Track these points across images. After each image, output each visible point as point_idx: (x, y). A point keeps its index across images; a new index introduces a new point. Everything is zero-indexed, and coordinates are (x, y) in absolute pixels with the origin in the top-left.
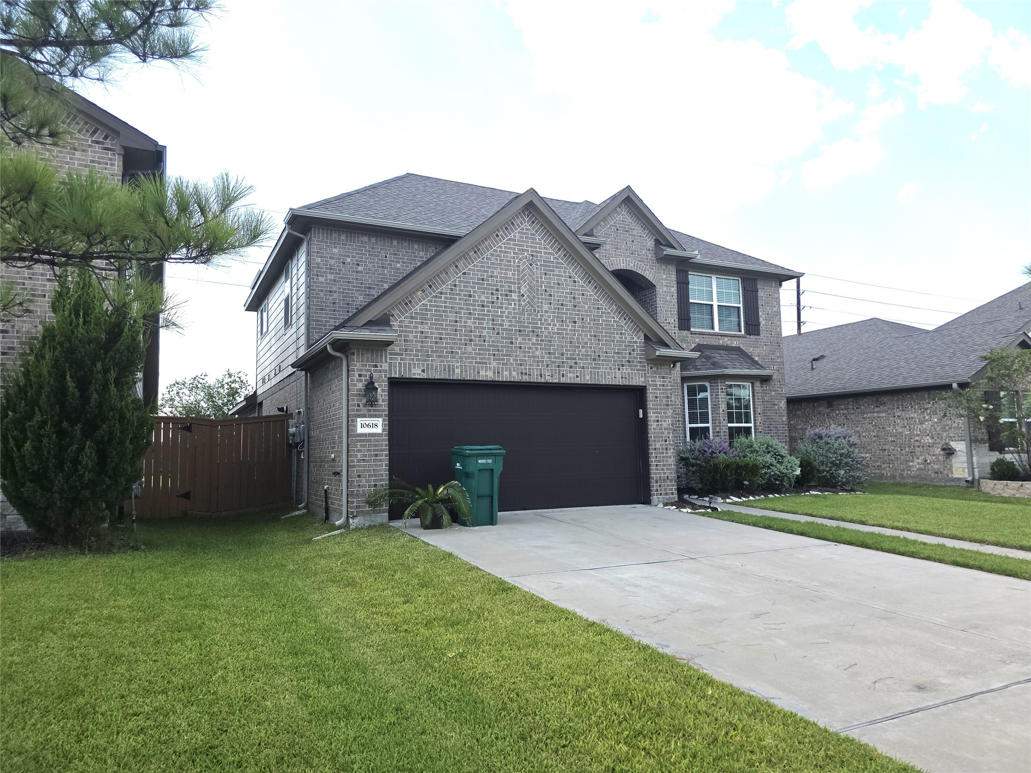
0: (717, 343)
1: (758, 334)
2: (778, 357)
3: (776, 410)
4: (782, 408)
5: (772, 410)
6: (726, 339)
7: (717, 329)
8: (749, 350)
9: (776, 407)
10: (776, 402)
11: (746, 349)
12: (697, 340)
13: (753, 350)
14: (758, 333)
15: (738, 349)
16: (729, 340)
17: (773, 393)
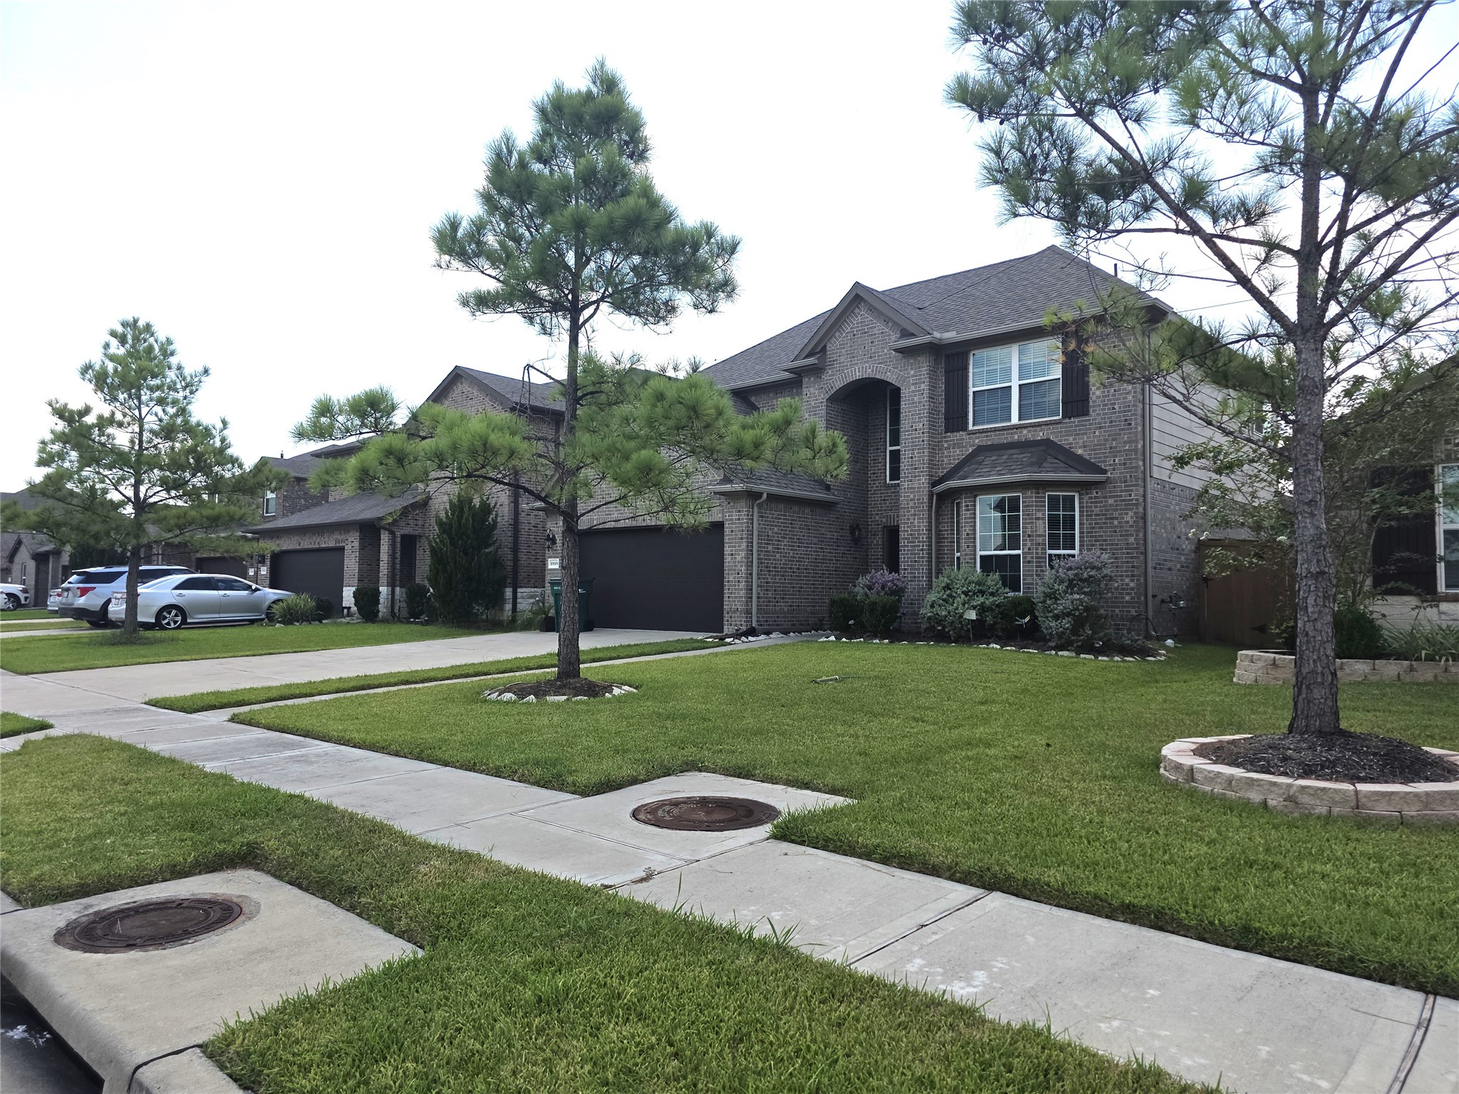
0: (1009, 440)
1: (1087, 414)
2: (1125, 443)
3: (1116, 527)
4: (1128, 522)
5: (1108, 527)
6: (1025, 432)
7: (1015, 420)
8: (1066, 441)
9: (1116, 522)
10: (1116, 514)
11: (1060, 441)
12: (977, 441)
13: (1074, 439)
14: (1084, 411)
15: (1047, 442)
16: (1029, 431)
17: (1111, 501)
